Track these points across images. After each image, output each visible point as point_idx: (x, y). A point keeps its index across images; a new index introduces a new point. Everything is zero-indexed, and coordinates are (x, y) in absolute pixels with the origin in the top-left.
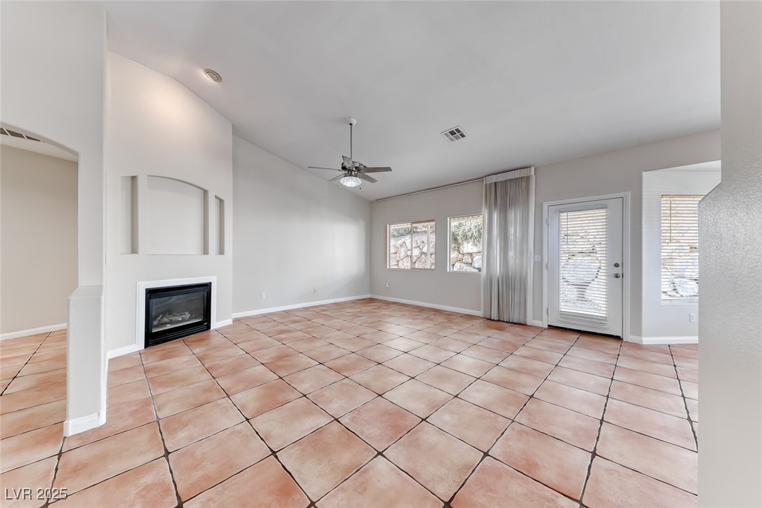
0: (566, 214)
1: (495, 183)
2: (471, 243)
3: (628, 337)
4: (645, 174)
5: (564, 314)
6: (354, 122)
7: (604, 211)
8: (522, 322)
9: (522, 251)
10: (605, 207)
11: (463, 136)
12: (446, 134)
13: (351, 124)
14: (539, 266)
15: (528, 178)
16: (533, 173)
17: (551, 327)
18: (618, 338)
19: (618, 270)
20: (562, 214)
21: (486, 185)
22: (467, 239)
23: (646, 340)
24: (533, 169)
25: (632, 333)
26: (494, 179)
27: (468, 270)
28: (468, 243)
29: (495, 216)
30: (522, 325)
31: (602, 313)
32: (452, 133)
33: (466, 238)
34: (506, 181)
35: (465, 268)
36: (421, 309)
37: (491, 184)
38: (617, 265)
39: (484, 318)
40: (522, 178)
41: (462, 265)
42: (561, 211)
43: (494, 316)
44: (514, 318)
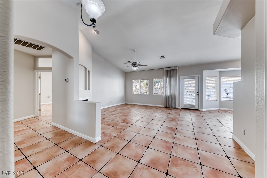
0: (186, 79)
1: (168, 70)
3: (200, 109)
4: (203, 71)
5: (185, 105)
6: (136, 50)
7: (194, 79)
8: (175, 107)
9: (175, 89)
10: (195, 78)
11: (164, 58)
12: (160, 57)
13: (135, 51)
14: (179, 93)
15: (176, 70)
16: (178, 68)
17: (182, 108)
18: (198, 110)
19: (197, 94)
20: (185, 80)
21: (165, 70)
23: (204, 110)
24: (178, 67)
25: (201, 109)
26: (167, 69)
29: (168, 79)
30: (175, 108)
32: (162, 57)
34: (171, 70)
36: (146, 106)
37: (166, 70)
38: (197, 92)
39: (165, 107)
40: (175, 70)
42: (184, 79)
43: (168, 106)
44: (173, 107)
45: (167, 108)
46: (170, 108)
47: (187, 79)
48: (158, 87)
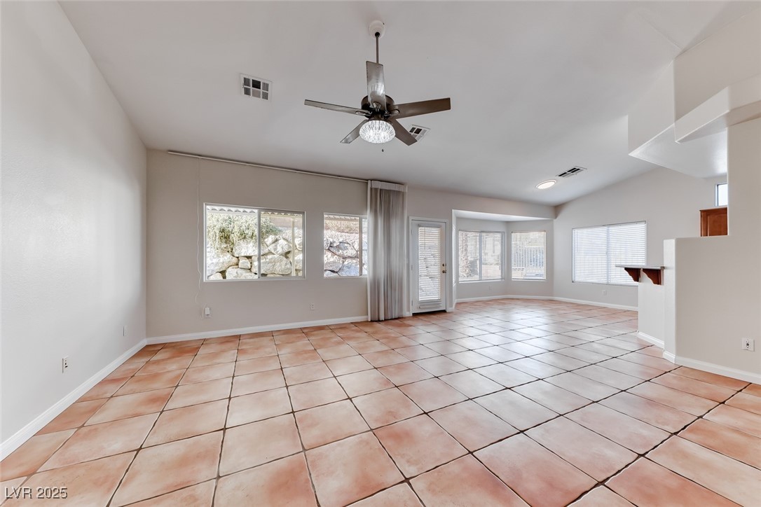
0: (423, 228)
1: (381, 190)
2: (251, 244)
3: (448, 309)
4: (453, 210)
8: (400, 316)
9: (400, 256)
10: (439, 227)
14: (408, 267)
15: (403, 194)
16: (407, 190)
17: (415, 315)
18: (444, 311)
19: (444, 268)
20: (420, 228)
21: (371, 189)
22: (245, 238)
24: (407, 186)
25: (449, 306)
26: (379, 186)
27: (248, 278)
28: (248, 243)
31: (435, 297)
33: (243, 236)
35: (244, 274)
37: (377, 189)
38: (443, 265)
41: (240, 271)
42: (419, 226)
43: (382, 317)
44: (396, 315)
45: (382, 321)
46: (392, 319)
47: (426, 228)
48: (275, 249)
